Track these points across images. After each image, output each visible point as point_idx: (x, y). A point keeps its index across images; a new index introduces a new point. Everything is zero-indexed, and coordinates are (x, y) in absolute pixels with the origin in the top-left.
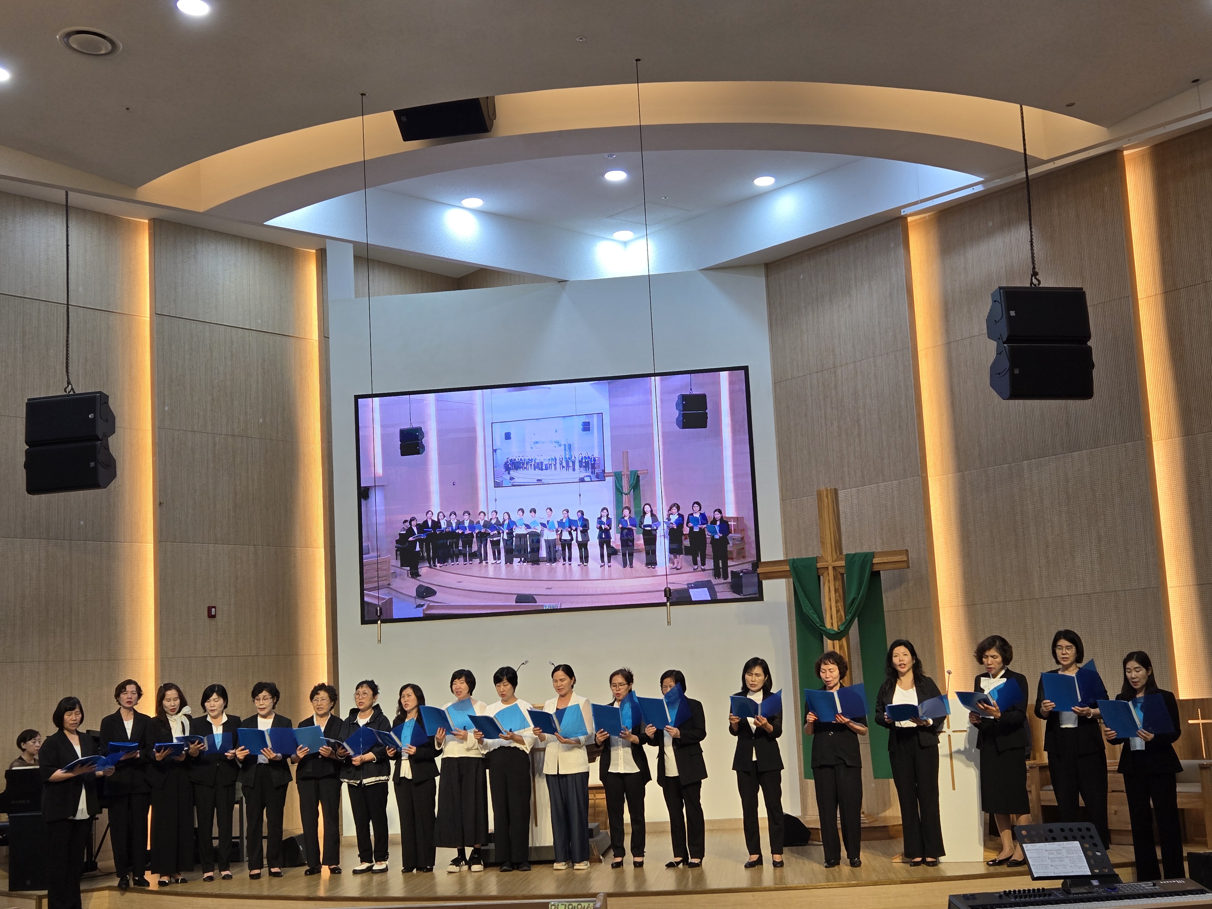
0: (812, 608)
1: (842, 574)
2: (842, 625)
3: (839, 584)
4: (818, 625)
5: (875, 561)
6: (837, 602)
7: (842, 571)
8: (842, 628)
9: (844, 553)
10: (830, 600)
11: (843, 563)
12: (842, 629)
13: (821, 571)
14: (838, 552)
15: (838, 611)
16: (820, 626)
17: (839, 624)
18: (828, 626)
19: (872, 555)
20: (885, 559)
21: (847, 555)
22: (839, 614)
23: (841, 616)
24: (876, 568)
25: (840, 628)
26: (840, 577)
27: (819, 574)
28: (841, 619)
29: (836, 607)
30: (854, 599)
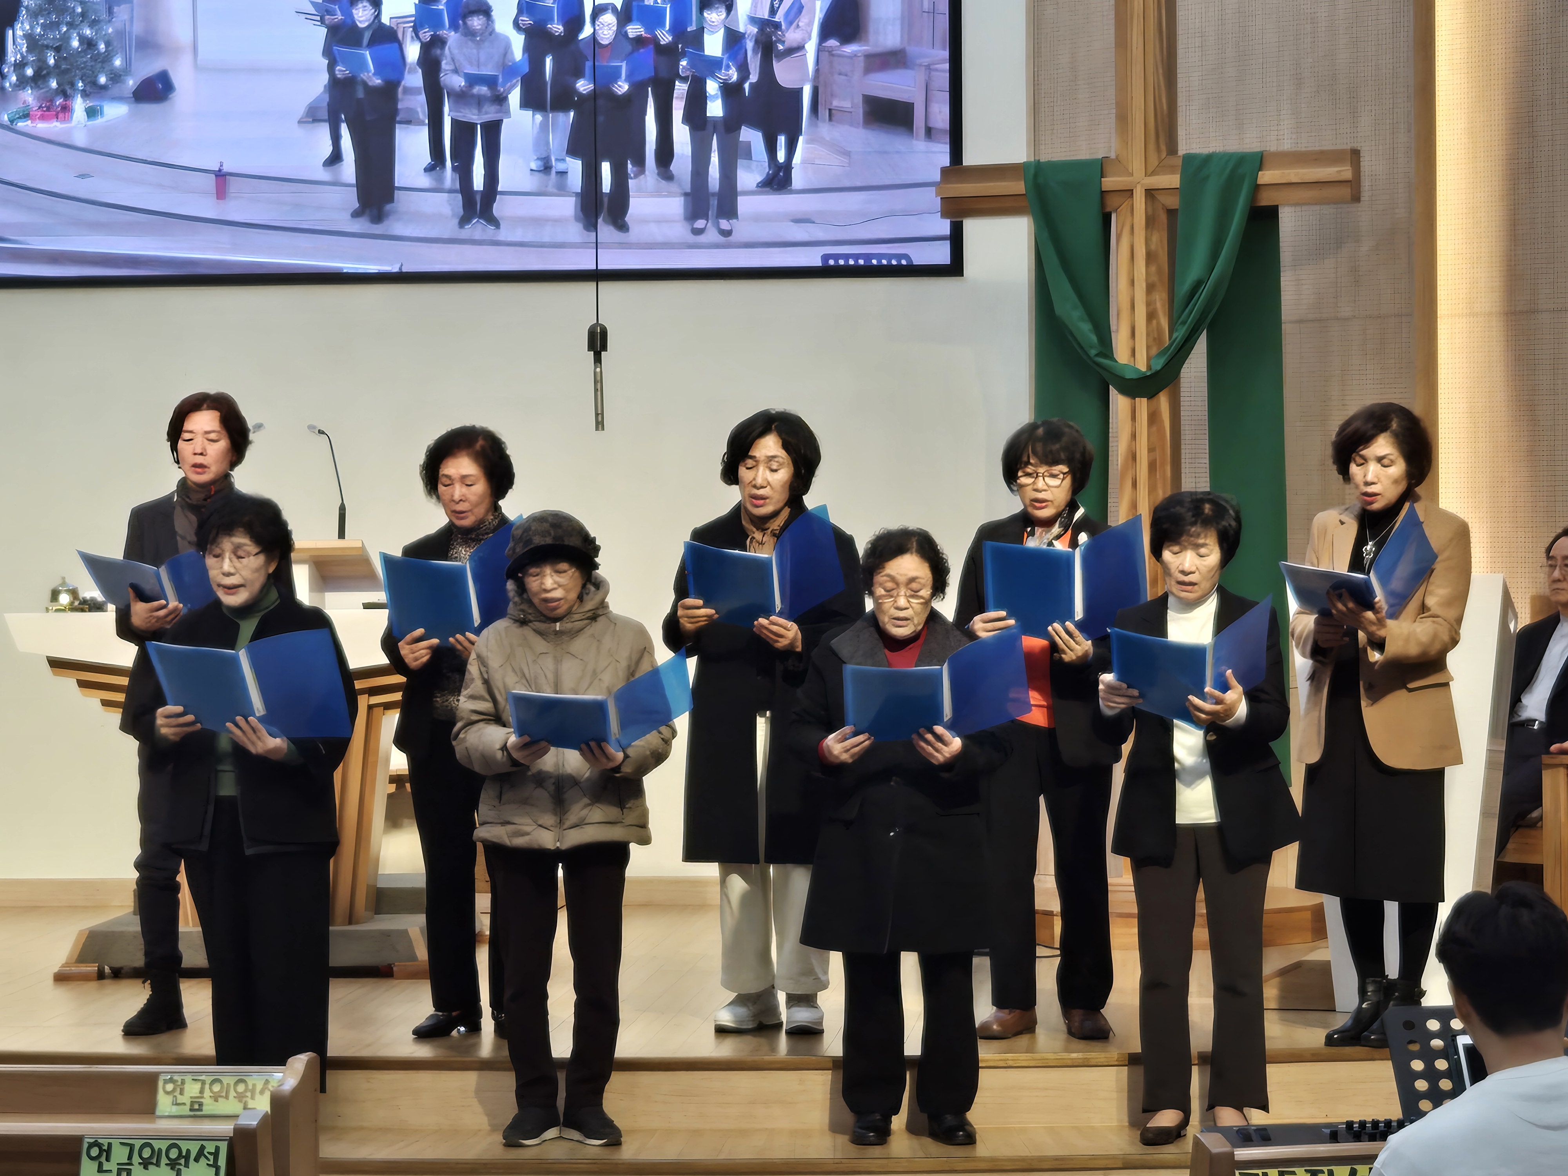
0: (1079, 304)
1: (1172, 213)
2: (1161, 354)
3: (1159, 240)
4: (1093, 352)
5: (1266, 177)
6: (1150, 288)
7: (1173, 202)
8: (1158, 365)
9: (1183, 150)
10: (1132, 283)
11: (1173, 180)
12: (1159, 367)
13: (1112, 202)
14: (1163, 147)
15: (1151, 316)
16: (1097, 355)
17: (1154, 351)
18: (1121, 354)
19: (1259, 161)
20: (1294, 174)
21: (1189, 159)
22: (1154, 322)
23: (1159, 330)
24: (1265, 200)
25: (1152, 362)
26: (1163, 217)
27: (1108, 210)
28: (1158, 340)
29: (1148, 304)
30: (1198, 285)
